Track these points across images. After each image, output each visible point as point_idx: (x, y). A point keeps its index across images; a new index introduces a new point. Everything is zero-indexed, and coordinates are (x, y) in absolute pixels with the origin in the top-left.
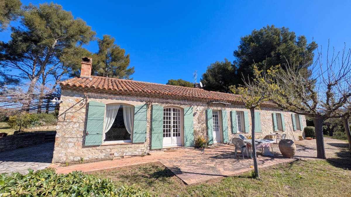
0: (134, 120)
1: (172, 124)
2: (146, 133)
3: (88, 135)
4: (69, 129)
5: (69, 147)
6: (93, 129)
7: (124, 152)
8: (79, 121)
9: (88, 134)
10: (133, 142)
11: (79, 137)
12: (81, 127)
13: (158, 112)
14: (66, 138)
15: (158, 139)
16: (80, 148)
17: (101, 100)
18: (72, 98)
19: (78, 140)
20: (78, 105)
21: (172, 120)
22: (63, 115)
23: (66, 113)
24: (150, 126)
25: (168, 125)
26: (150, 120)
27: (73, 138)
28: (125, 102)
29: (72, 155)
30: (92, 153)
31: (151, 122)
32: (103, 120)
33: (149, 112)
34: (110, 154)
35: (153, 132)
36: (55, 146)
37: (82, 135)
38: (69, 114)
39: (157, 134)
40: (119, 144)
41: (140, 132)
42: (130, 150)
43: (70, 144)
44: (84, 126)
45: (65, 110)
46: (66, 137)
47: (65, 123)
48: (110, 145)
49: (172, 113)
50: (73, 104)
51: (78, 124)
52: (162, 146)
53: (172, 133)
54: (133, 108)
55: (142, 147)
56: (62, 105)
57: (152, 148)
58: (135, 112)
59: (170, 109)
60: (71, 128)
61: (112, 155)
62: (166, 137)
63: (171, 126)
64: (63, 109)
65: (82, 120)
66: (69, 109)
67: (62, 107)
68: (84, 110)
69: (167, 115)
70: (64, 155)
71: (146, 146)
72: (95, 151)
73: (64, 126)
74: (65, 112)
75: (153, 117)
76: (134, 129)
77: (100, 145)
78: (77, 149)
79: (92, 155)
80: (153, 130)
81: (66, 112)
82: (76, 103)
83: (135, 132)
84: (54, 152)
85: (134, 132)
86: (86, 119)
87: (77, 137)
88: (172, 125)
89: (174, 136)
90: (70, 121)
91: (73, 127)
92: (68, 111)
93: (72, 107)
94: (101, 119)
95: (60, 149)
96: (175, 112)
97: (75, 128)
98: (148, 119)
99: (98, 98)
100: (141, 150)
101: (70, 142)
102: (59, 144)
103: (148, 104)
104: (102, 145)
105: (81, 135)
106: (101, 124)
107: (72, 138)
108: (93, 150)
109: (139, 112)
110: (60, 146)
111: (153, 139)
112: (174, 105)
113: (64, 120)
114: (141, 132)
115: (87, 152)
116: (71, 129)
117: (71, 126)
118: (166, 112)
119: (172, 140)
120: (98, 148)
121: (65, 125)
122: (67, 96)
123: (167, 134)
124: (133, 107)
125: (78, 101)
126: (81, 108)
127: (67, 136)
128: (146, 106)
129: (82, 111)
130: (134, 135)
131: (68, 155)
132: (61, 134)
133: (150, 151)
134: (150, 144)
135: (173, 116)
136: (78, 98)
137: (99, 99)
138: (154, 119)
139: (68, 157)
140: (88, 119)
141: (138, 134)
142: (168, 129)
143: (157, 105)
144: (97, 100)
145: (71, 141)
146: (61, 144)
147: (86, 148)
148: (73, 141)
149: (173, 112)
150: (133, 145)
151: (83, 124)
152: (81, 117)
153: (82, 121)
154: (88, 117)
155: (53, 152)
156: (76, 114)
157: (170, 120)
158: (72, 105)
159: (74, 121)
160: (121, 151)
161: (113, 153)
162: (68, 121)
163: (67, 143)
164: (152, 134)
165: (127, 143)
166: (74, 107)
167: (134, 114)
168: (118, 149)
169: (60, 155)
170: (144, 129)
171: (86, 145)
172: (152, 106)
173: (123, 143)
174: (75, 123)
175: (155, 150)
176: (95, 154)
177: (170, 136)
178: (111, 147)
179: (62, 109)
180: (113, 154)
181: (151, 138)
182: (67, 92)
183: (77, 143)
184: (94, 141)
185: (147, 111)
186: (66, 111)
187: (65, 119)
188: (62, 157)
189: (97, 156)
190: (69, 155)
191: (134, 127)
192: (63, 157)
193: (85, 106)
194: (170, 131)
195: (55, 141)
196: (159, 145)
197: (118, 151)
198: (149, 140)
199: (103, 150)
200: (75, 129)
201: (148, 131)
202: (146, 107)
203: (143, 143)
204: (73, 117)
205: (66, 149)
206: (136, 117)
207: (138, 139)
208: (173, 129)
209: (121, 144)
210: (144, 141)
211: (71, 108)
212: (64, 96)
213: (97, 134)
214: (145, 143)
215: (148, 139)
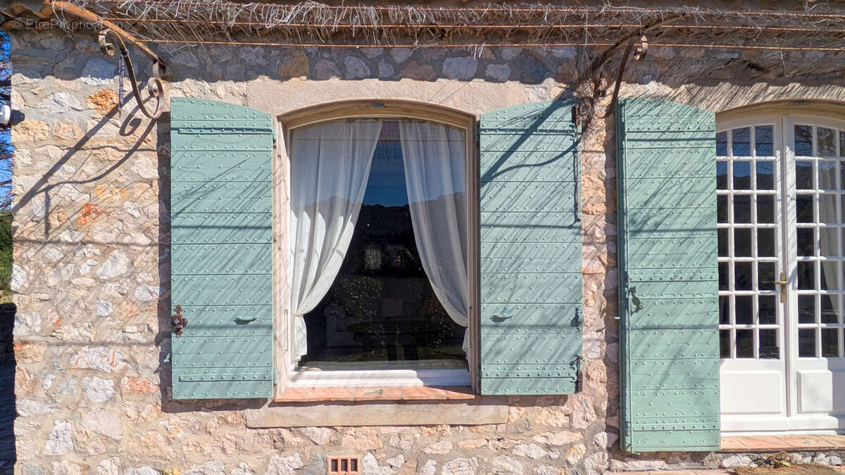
0: (477, 225)
1: (787, 259)
2: (576, 322)
3: (185, 332)
4: (77, 287)
5: (88, 401)
6: (207, 292)
7: (428, 457)
8: (127, 240)
9: (184, 322)
10: (485, 391)
11: (139, 344)
12: (142, 277)
13: (674, 158)
14: (71, 344)
15: (677, 377)
16: (151, 409)
17: (242, 87)
18: (72, 84)
19: (135, 362)
20: (111, 129)
21: (787, 227)
22: (38, 200)
23: (50, 187)
24: (608, 268)
25: (749, 265)
26: (602, 222)
27: (103, 344)
28: (407, 90)
29: (110, 454)
30: (224, 450)
31: (616, 241)
32: (270, 227)
33: (596, 158)
34: (335, 461)
35: (632, 319)
36: (19, 390)
37: (156, 328)
38: (68, 192)
39: (668, 335)
40: (385, 396)
41: (534, 318)
42: (461, 444)
43: (94, 384)
44: (156, 271)
45: (43, 166)
46: (67, 337)
47: (53, 253)
48: (328, 402)
49: (786, 162)
50: (83, 125)
51: (123, 259)
52: (715, 430)
53: (789, 324)
54: (468, 130)
55: (552, 429)
56: (23, 137)
57: (635, 442)
58: (487, 162)
59: (769, 129)
60: (90, 282)
61: (345, 469)
62: (740, 355)
63: (779, 270)
64: (34, 161)
65: (146, 231)
66: (64, 160)
67: (27, 152)
68: (146, 165)
69: (742, 182)
70: (69, 451)
71: (584, 425)
72: (240, 433)
73: (49, 271)
74: (45, 178)
75: (632, 201)
76: (484, 291)
77: (265, 400)
78: (132, 413)
79: (223, 457)
80: (632, 306)
81: (51, 181)
82: (100, 117)
83: (495, 319)
84: (19, 427)
85: (485, 318)
86: (166, 226)
87: (128, 343)
88: (793, 266)
89: (807, 349)
90: (78, 237)
91: (96, 279)
92: (58, 173)
93: (79, 146)
94: (250, 220)
95: (47, 409)
96: (816, 160)
97: (110, 280)
98: (591, 218)
99: (223, 79)
100: (548, 447)
101: (92, 371)
102: (35, 382)
103: (581, 100)
104: (279, 397)
105: (150, 330)
106: (258, 257)
107: (101, 348)
108: (227, 431)
109: (514, 159)
110: (41, 394)
111: (636, 375)
112: (812, 94)
113: (47, 233)
114: (538, 312)
115: (193, 439)
116: (89, 288)
117: (85, 269)
118: (731, 158)
119: (793, 383)
120: (251, 415)
121: (55, 266)
122: (43, 77)
123: (744, 336)
124: (471, 127)
125: (110, 108)
126: (131, 152)
127: (69, 333)
128: (564, 113)
129: (134, 169)
130: (489, 339)
131: (92, 451)
132: (39, 321)
133: (618, 464)
134: (610, 412)
135: (792, 191)
136: (106, 82)
137: (230, 84)
138: (639, 219)
139: (89, 462)
140: (174, 223)
141: (520, 335)
142: (756, 293)
143: (658, 100)
144: (221, 87)
145: (98, 362)
146: (49, 383)
147: (184, 415)
148: (106, 367)
149: (791, 157)
150: (487, 411)
151: (153, 253)
152: (136, 214)
153: (143, 239)
154: (174, 209)
155: (12, 426)
156: (106, 195)
157: (771, 220)
158: (80, 135)
159: (98, 238)
160: (405, 444)
161: (349, 457)
162: (65, 236)
163: (74, 377)
164: (631, 337)
165: (443, 394)
166: (87, 145)
167: (479, 181)
168: (384, 430)
169: (49, 446)
170: (561, 294)
171: (179, 393)
172: (615, 110)
173: (417, 396)
174: (107, 248)
175: (655, 456)
176: (243, 456)
177: (770, 347)
178: (337, 414)
179: (27, 160)
180: (355, 461)
181: (617, 367)
182: (44, 48)
183: (133, 379)
184: (228, 374)
185: (581, 157)
186: (50, 173)
187: (48, 226)
188: (58, 458)
189: (253, 466)
190: (96, 449)
191: (483, 282)
192: (65, 462)
193: (153, 138)
194: (768, 312)
195: (14, 363)
196: (688, 425)
197: (386, 442)
198: (604, 375)
199: (285, 433)
200: (111, 289)
201: (593, 313)
202: (565, 125)
203: (558, 400)
204: (88, 211)
205: (75, 410)
206: (493, 200)
207: (522, 370)
208: (794, 294)
209: (398, 395)
210: (567, 388)
211: (73, 151)
212: (27, 80)
213: (239, 322)
214: (574, 399)
215: (598, 373)
